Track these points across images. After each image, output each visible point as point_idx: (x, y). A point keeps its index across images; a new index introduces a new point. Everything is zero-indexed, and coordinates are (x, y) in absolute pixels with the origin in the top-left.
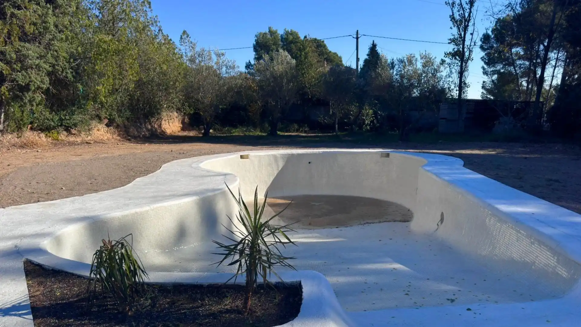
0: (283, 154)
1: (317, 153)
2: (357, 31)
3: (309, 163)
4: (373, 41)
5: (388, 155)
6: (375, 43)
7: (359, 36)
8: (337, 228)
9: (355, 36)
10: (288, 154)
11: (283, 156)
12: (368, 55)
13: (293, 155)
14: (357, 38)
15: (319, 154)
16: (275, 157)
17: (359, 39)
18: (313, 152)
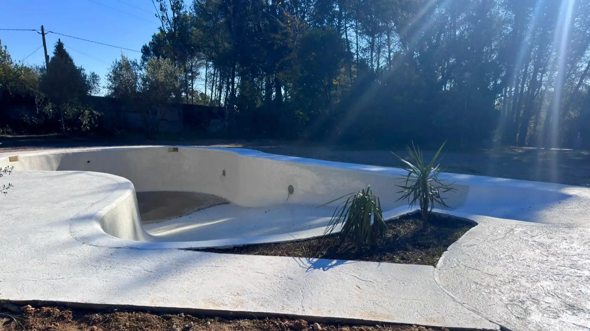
0: (55, 154)
1: (95, 151)
2: (42, 27)
3: (88, 162)
4: (59, 40)
5: (176, 150)
6: (61, 41)
7: (45, 32)
8: (180, 217)
9: (40, 32)
10: (62, 154)
11: (56, 156)
12: (54, 53)
13: (67, 155)
14: (43, 34)
15: (98, 152)
16: (47, 157)
17: (45, 36)
18: (90, 150)
